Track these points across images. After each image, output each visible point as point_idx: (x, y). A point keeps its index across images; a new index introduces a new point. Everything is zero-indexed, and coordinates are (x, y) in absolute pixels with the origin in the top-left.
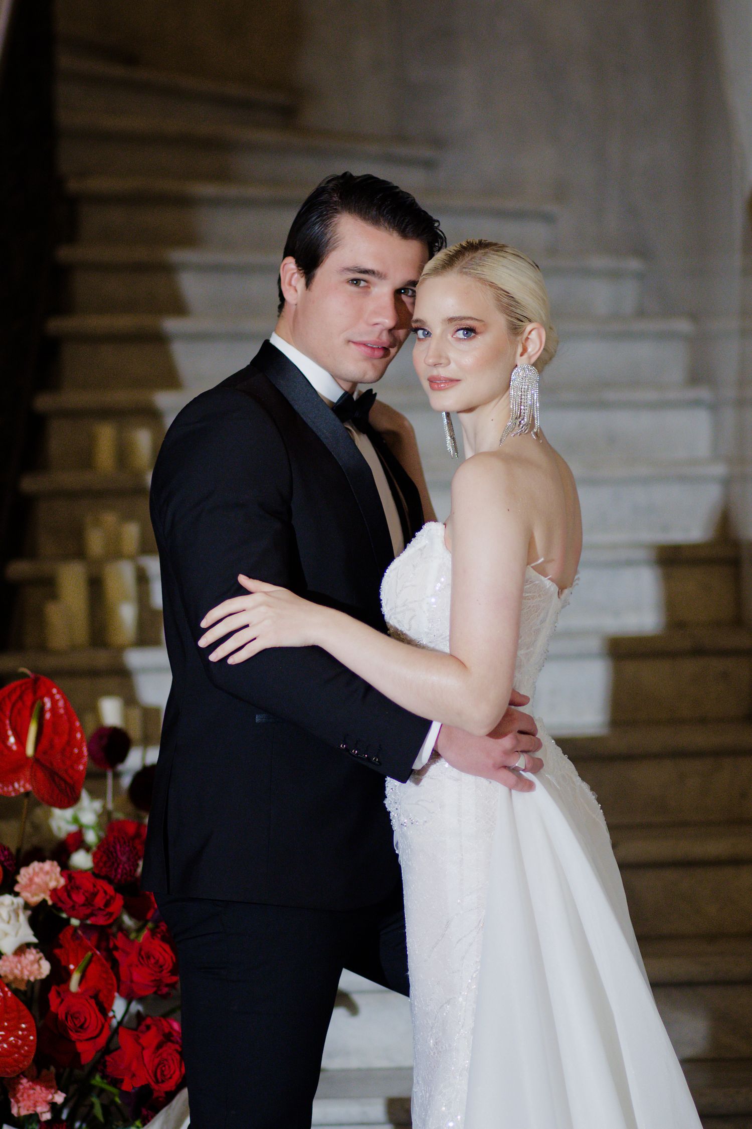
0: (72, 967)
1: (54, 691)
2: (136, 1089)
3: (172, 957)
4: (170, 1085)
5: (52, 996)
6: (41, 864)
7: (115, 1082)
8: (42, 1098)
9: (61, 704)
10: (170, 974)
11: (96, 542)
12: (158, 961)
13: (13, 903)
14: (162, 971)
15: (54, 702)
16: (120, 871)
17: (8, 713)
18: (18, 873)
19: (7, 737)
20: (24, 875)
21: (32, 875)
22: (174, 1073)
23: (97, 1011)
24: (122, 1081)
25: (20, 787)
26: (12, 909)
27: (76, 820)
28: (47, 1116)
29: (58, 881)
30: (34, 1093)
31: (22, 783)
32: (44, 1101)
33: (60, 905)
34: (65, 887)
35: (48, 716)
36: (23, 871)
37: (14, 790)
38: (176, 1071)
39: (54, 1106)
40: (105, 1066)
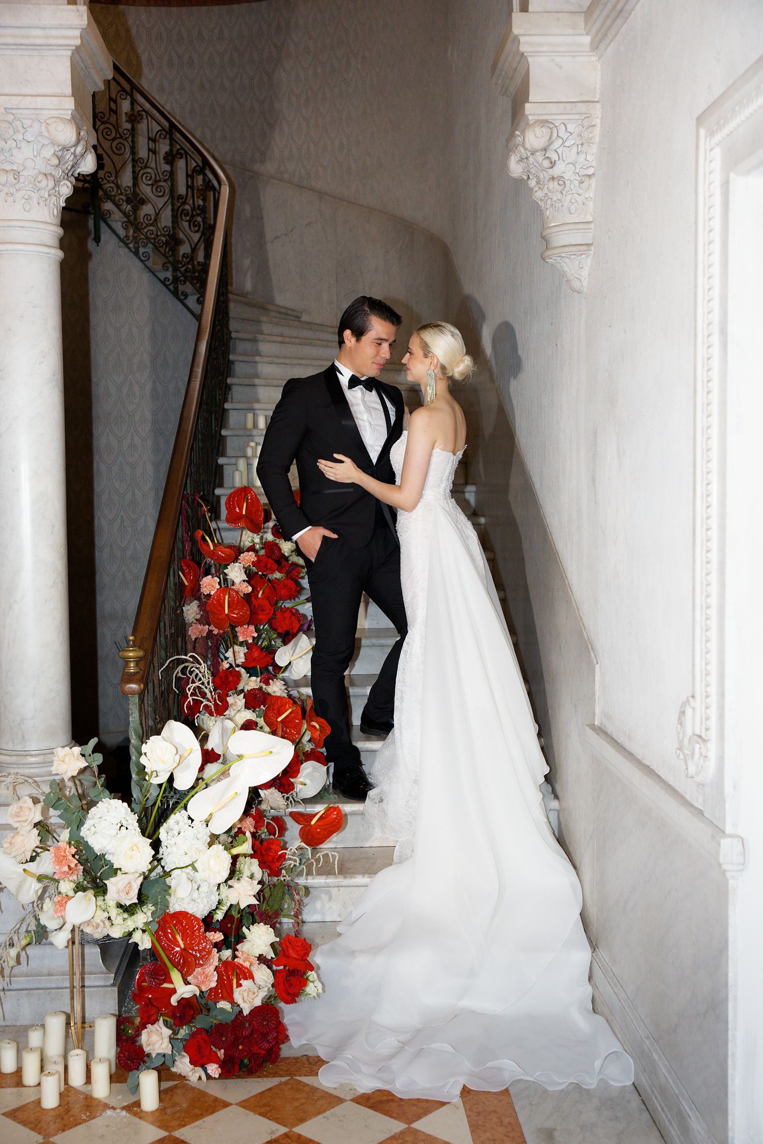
0: (260, 588)
1: (252, 492)
4: (295, 631)
5: (253, 599)
6: (248, 553)
9: (254, 497)
13: (239, 566)
15: (252, 496)
17: (236, 500)
19: (236, 508)
21: (244, 557)
22: (297, 627)
23: (268, 604)
24: (277, 629)
27: (253, 541)
28: (251, 642)
29: (254, 559)
30: (247, 633)
31: (241, 524)
32: (250, 636)
33: (256, 567)
34: (257, 561)
35: (250, 501)
36: (241, 555)
37: (239, 526)
39: (254, 638)
40: (271, 624)
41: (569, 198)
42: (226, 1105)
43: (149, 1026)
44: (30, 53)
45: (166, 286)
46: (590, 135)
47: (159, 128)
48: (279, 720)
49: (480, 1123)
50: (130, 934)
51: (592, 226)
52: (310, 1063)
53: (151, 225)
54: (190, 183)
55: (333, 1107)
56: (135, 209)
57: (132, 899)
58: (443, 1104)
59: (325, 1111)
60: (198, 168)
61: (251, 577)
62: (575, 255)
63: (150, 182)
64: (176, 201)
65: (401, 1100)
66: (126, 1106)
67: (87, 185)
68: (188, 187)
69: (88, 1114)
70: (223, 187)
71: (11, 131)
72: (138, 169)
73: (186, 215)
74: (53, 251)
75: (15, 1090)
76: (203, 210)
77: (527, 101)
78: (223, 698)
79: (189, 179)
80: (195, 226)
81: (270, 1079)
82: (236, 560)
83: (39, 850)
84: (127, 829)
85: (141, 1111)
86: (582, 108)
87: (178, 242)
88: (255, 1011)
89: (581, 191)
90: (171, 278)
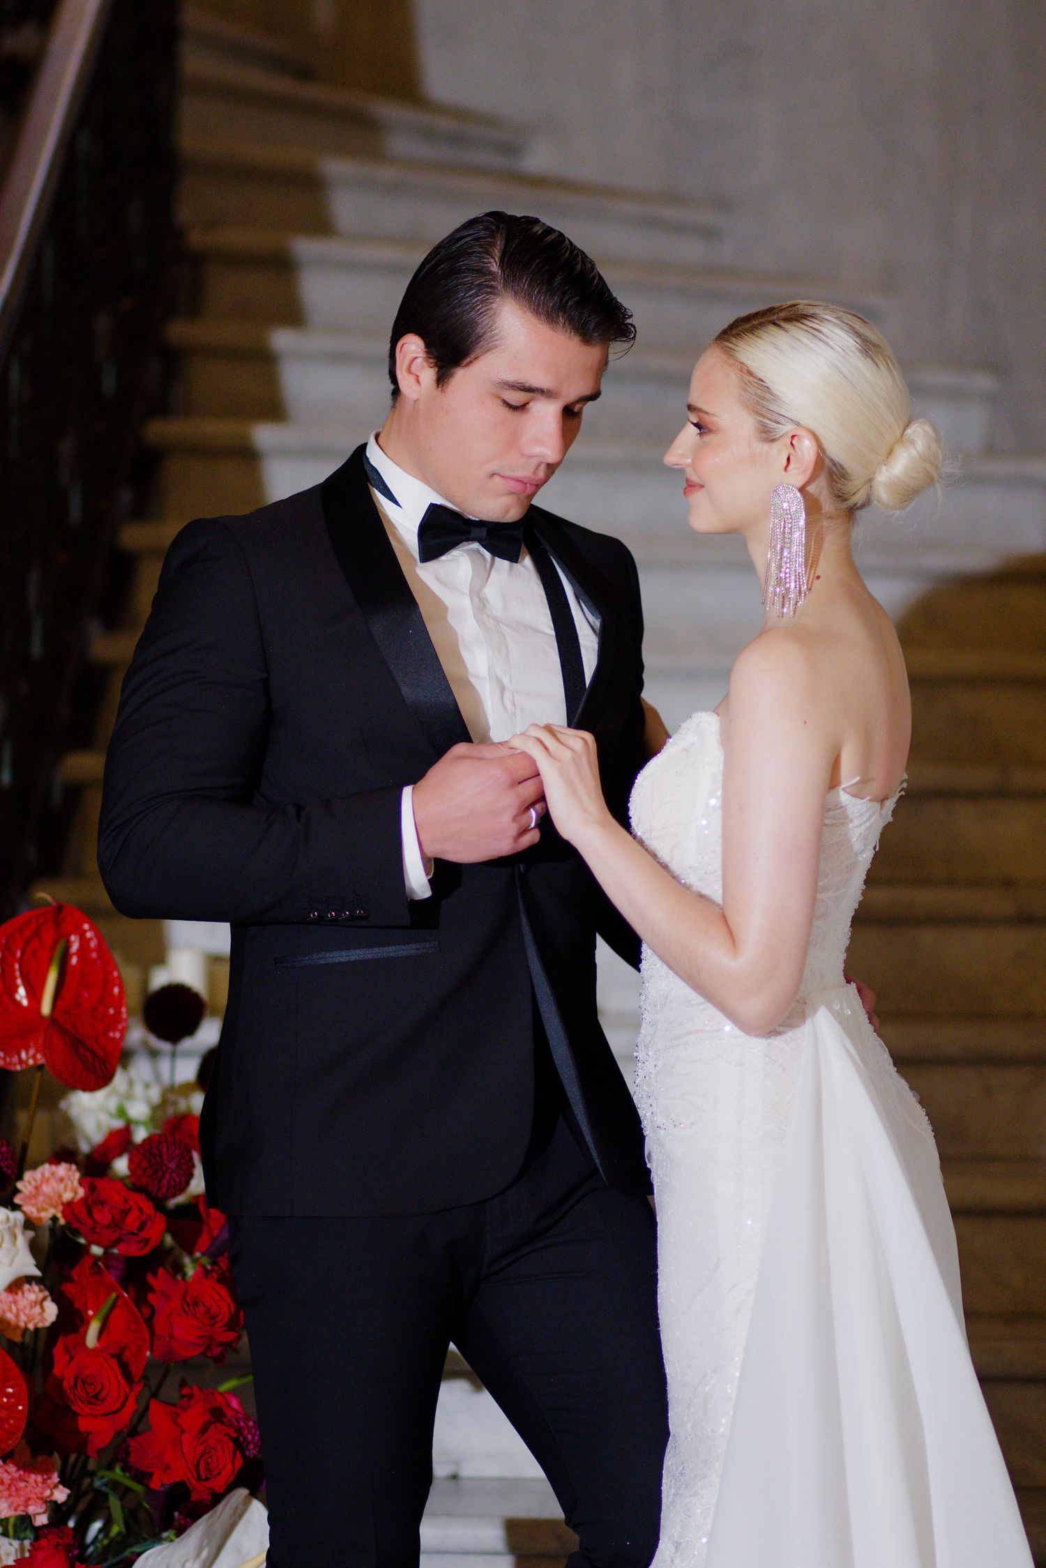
0: (91, 1313)
1: (86, 926)
2: (168, 1486)
3: (229, 1304)
4: (218, 1484)
5: (58, 1351)
6: (54, 1168)
7: (142, 1477)
8: (36, 1493)
9: (93, 944)
10: (225, 1328)
12: (209, 1309)
13: (8, 1219)
14: (215, 1323)
15: (84, 942)
16: (165, 1182)
17: (18, 954)
18: (20, 1177)
19: (16, 988)
20: (29, 1181)
21: (39, 1182)
22: (224, 1467)
23: (120, 1377)
24: (151, 1475)
25: (29, 1057)
26: (6, 1226)
27: (122, 1112)
28: (42, 1520)
29: (76, 1193)
30: (26, 1486)
31: (32, 1052)
32: (38, 1498)
33: (76, 1225)
34: (84, 1200)
35: (74, 960)
36: (28, 1175)
37: (21, 1061)
38: (228, 1464)
39: (52, 1505)
40: (128, 1454)
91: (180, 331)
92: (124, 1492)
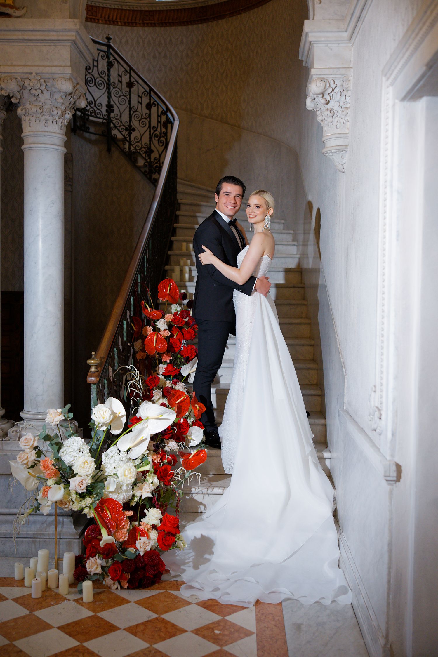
0: (175, 333)
1: (173, 282)
2: (186, 358)
4: (193, 357)
5: (171, 339)
6: (169, 314)
7: (182, 356)
10: (193, 336)
11: (182, 263)
12: (191, 333)
15: (173, 284)
16: (184, 317)
17: (164, 285)
19: (165, 290)
20: (166, 316)
22: (193, 354)
23: (179, 342)
25: (166, 299)
26: (163, 322)
27: (176, 310)
28: (169, 362)
29: (172, 318)
30: (167, 357)
32: (168, 359)
33: (173, 322)
34: (174, 319)
35: (172, 287)
39: (170, 360)
40: (180, 353)
41: (336, 120)
42: (128, 602)
43: (91, 558)
44: (49, 44)
45: (146, 175)
46: (347, 86)
47: (144, 90)
48: (177, 402)
49: (262, 618)
50: (82, 509)
51: (348, 135)
52: (177, 584)
53: (138, 142)
54: (159, 120)
55: (185, 607)
56: (130, 134)
57: (83, 490)
58: (244, 608)
59: (180, 608)
60: (164, 112)
61: (170, 327)
62: (339, 151)
63: (138, 119)
64: (152, 130)
65: (222, 605)
66: (76, 599)
67: (104, 121)
68: (158, 122)
69: (55, 602)
70: (175, 121)
71: (39, 85)
72: (132, 112)
73: (157, 137)
74: (60, 148)
75: (20, 588)
76: (166, 134)
77: (313, 68)
78: (151, 391)
79: (159, 118)
80: (161, 143)
81: (154, 591)
82: (163, 317)
83: (36, 462)
84: (83, 453)
85: (83, 602)
86: (343, 71)
87: (152, 151)
88: (147, 553)
89: (343, 117)
90: (148, 170)
91: (178, 213)
92: (180, 358)
